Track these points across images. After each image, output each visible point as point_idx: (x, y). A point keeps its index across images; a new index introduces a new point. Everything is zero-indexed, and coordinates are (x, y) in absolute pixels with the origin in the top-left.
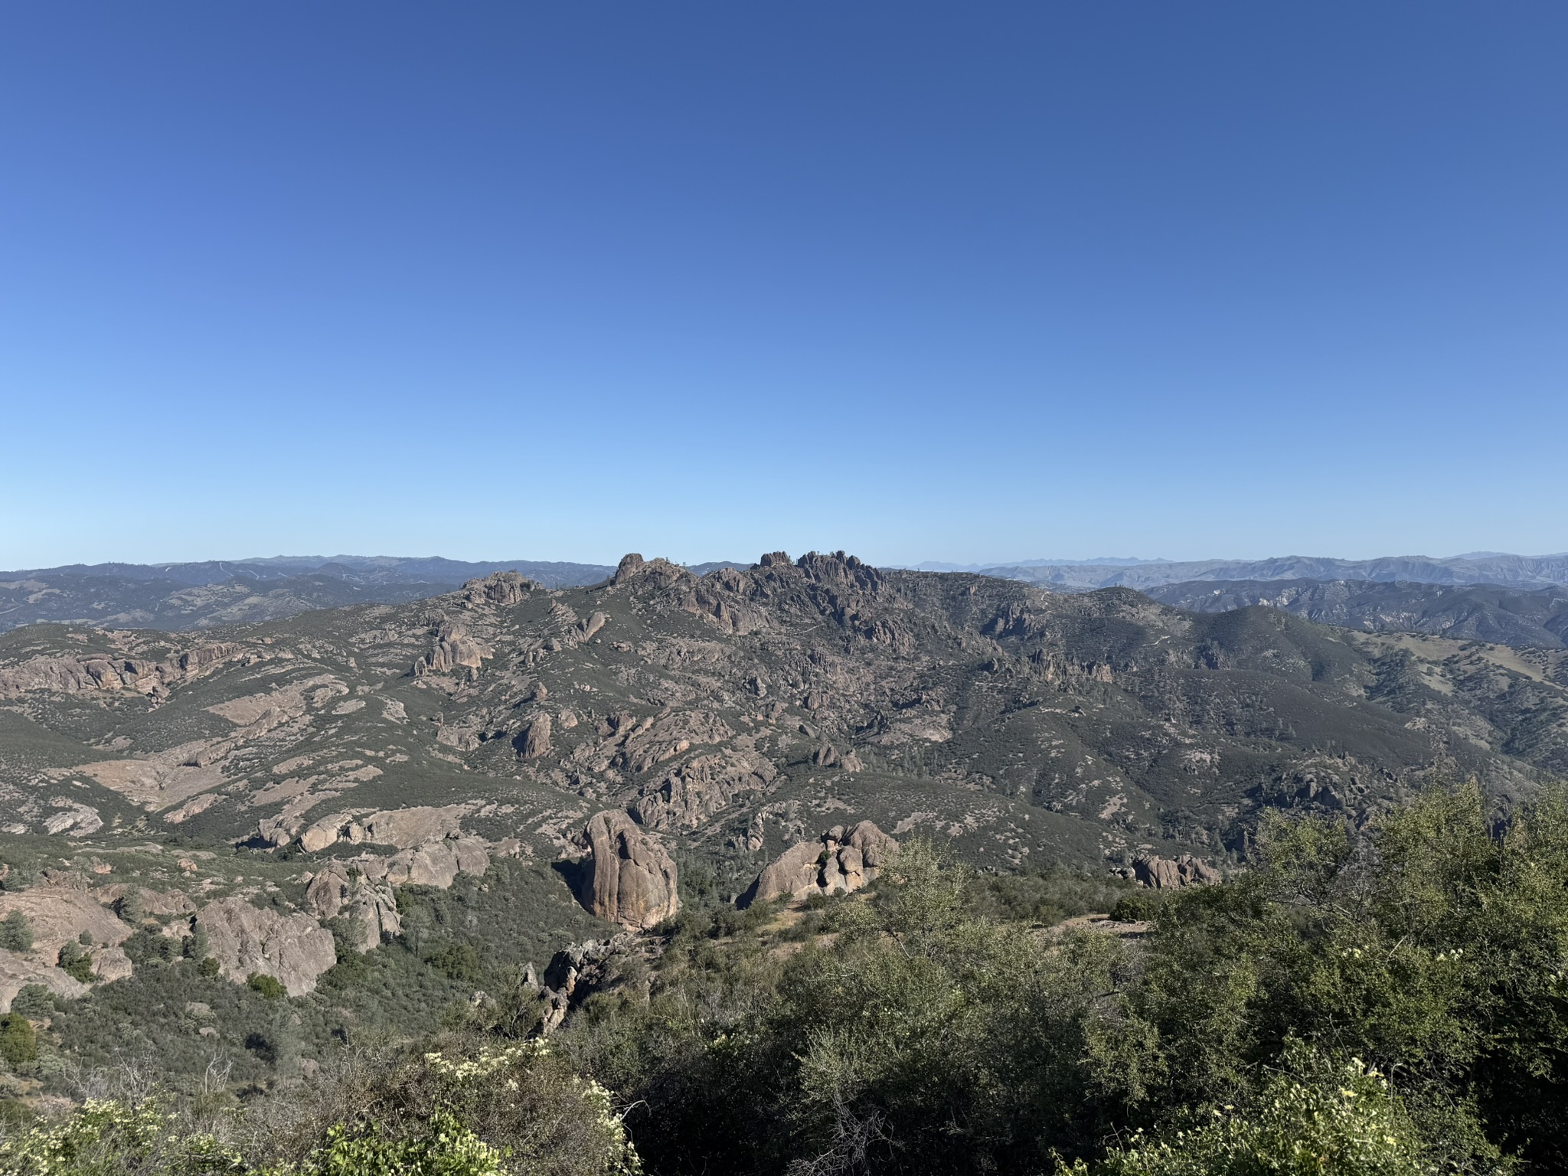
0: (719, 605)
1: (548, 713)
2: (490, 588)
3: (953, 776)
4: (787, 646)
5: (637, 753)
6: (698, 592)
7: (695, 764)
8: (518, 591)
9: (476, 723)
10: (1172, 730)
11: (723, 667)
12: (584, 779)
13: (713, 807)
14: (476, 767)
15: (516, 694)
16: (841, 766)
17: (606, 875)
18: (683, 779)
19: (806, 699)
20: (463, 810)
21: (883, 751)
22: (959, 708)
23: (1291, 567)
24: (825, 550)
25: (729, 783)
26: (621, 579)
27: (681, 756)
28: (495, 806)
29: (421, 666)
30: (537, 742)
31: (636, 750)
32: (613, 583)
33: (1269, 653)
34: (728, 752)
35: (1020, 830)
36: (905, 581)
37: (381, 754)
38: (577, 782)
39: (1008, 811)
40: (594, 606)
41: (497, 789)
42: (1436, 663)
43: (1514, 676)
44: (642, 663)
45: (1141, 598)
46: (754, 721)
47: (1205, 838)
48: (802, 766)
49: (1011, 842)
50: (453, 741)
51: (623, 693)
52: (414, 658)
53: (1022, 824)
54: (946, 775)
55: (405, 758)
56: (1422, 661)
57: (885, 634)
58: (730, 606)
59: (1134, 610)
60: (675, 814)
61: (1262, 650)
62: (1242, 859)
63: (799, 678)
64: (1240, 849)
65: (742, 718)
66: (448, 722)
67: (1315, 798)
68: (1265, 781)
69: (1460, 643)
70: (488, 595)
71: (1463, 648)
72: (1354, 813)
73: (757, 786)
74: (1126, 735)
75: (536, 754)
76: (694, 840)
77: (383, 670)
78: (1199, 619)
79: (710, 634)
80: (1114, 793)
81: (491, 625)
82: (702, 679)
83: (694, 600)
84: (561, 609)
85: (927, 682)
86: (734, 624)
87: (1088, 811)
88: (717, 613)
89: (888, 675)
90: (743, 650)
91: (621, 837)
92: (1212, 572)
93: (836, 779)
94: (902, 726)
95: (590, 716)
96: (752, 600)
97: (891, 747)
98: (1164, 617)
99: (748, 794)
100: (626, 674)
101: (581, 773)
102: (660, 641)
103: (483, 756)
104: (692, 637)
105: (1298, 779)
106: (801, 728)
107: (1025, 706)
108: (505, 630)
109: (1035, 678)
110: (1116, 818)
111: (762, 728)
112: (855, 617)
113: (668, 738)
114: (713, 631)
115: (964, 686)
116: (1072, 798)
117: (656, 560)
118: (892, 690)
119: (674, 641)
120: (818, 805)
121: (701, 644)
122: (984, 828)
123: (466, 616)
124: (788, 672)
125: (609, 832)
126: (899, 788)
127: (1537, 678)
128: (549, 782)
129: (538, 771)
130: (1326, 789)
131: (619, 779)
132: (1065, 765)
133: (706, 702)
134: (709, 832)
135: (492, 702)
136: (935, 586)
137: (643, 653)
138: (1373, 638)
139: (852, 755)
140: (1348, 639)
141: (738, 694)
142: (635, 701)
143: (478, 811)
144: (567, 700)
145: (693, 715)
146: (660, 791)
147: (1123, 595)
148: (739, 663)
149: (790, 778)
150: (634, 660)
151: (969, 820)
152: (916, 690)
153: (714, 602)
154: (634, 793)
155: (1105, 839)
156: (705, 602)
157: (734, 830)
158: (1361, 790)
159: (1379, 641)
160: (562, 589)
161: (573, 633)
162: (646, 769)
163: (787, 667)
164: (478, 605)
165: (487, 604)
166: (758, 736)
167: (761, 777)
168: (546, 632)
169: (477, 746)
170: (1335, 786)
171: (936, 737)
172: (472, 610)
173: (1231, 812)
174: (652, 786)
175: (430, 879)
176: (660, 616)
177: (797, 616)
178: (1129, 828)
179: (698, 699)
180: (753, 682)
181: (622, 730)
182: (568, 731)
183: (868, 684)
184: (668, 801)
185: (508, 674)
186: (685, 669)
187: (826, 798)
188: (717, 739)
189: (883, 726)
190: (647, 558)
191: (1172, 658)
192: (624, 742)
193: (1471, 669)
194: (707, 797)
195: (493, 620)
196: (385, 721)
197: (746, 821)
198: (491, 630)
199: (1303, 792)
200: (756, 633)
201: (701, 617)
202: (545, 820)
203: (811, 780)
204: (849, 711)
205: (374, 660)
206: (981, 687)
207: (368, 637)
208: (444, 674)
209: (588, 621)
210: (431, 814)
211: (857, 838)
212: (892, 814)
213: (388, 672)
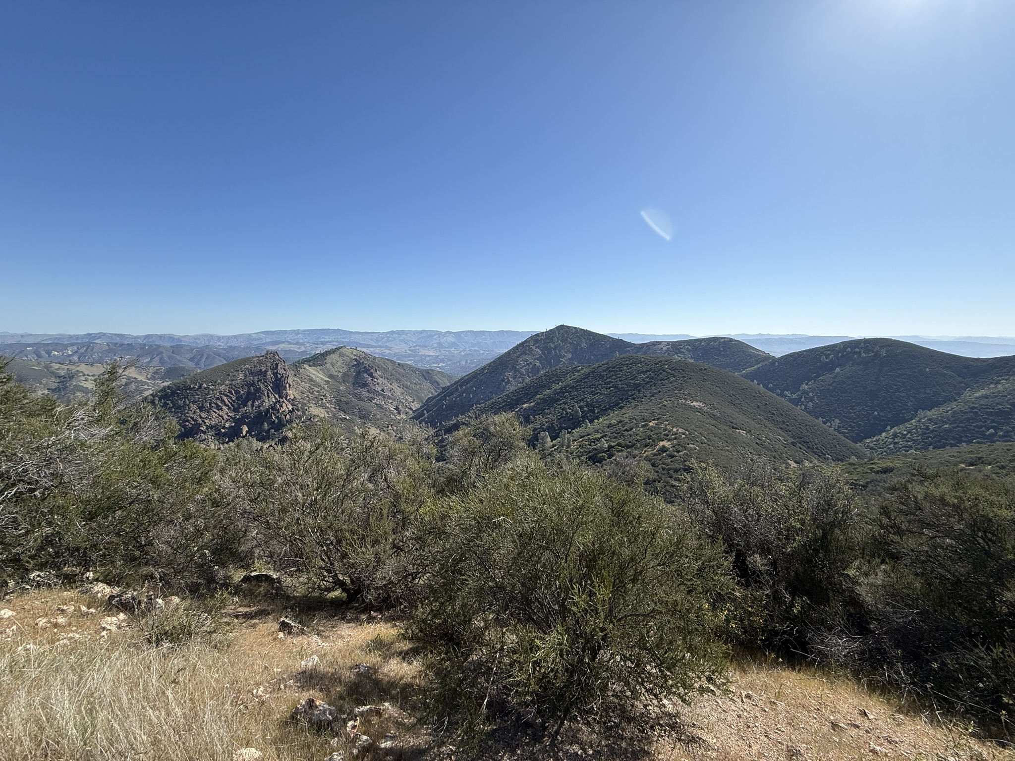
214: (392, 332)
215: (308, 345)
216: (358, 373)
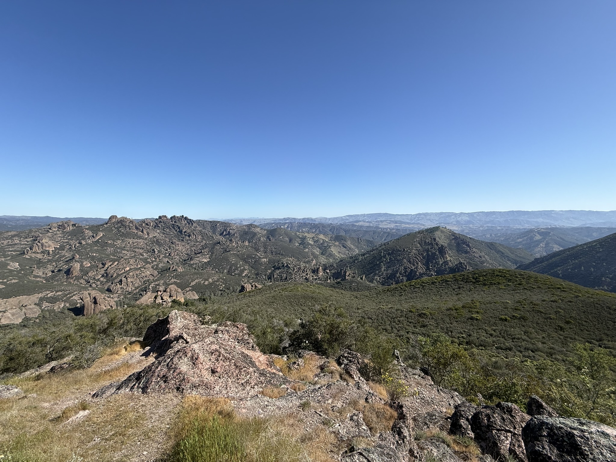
0: (143, 229)
1: (79, 263)
2: (60, 225)
3: (209, 269)
4: (164, 240)
5: (111, 272)
6: (136, 226)
7: (131, 274)
8: (71, 227)
9: (50, 267)
10: (259, 255)
11: (144, 246)
12: (91, 281)
13: (136, 285)
14: (49, 281)
15: (67, 258)
16: (177, 270)
17: (89, 310)
18: (127, 278)
19: (170, 254)
20: (40, 295)
21: (191, 265)
22: (212, 253)
23: (288, 220)
24: (178, 215)
25: (142, 278)
26: (110, 222)
27: (126, 272)
28: (54, 293)
29: (28, 251)
30: (74, 272)
31: (111, 271)
32: (107, 224)
33: (281, 237)
34: (143, 269)
35: (223, 281)
36: (201, 223)
37: (5, 280)
38: (89, 282)
39: (220, 277)
40: (99, 231)
41: (55, 288)
42: (311, 238)
43: (323, 240)
44: (116, 246)
45: (256, 226)
46: (151, 260)
47: (264, 278)
48: (165, 271)
49: (220, 284)
50: (41, 274)
51: (108, 255)
52: (25, 248)
53: (223, 279)
54: (207, 270)
55: (17, 281)
56: (308, 238)
57: (193, 236)
58: (147, 230)
59: (255, 229)
60: (123, 288)
62: (271, 281)
63: (168, 248)
64: (271, 279)
65: (148, 260)
66: (38, 268)
67: (285, 267)
68: (276, 264)
69: (315, 234)
70: (59, 228)
71: (315, 235)
72: (292, 269)
73: (151, 278)
74: (249, 257)
75: (74, 275)
76: (130, 295)
77: (11, 253)
78: (268, 231)
79: (140, 237)
80: (246, 270)
81: (60, 237)
82: (137, 250)
83: (134, 228)
84: (87, 231)
85: (203, 248)
86: (148, 235)
87: (240, 275)
88: (142, 232)
89: (193, 246)
90: (151, 241)
91: (95, 298)
92: (273, 220)
93: (175, 274)
94: (197, 259)
95: (95, 263)
96: (155, 228)
97: (194, 264)
98: (261, 230)
99: (148, 281)
100: (110, 250)
101: (91, 279)
102: (123, 240)
103: (52, 278)
104: (134, 238)
105: (282, 263)
106: (168, 261)
107: (228, 252)
108: (65, 238)
109: (230, 245)
110: (246, 275)
111: (154, 262)
112: (185, 232)
113: (122, 267)
114: (141, 237)
115: (213, 248)
116: (237, 272)
117: (122, 217)
118: (194, 250)
119: (127, 240)
120: (169, 281)
121: (136, 240)
122: (214, 281)
123: (49, 234)
124: (165, 247)
125: (90, 297)
126: (192, 274)
127: (327, 240)
128: (79, 283)
129: (74, 280)
130: (287, 265)
131: (105, 280)
132: (235, 265)
133: (137, 256)
134: (135, 292)
135: (57, 261)
136: (209, 224)
137: (116, 243)
138: (300, 233)
139: (180, 267)
140: (296, 234)
141: (149, 253)
142: (113, 257)
143: (47, 295)
144: (86, 259)
145: (131, 260)
146: (118, 282)
147: (252, 226)
148: (149, 245)
149: (162, 275)
150: (113, 246)
151: (210, 280)
152: (201, 250)
153: (141, 229)
154: (110, 284)
155: (242, 280)
156: (138, 229)
157: (142, 290)
158: (294, 264)
159: (301, 234)
160: (88, 226)
161: (90, 238)
162: (114, 276)
163: (164, 246)
164: (54, 231)
165: (58, 230)
166: (153, 264)
167: (153, 275)
168: (80, 238)
169: (50, 274)
170: (289, 264)
171: (206, 261)
172: (52, 232)
173: (269, 271)
174: (116, 281)
175: (10, 321)
176: (123, 233)
177: (169, 232)
178: (249, 277)
179: (135, 255)
180: (153, 250)
181: (106, 266)
182: (86, 268)
183: (188, 249)
184: (121, 285)
185: (64, 252)
186: (131, 247)
187: (171, 279)
188: (139, 266)
189: (191, 259)
190: (118, 217)
191: (262, 239)
192: (107, 269)
193: (316, 239)
194: (135, 282)
195: (60, 235)
196: (9, 269)
197: (146, 288)
198: (60, 239)
199: (283, 266)
200: (155, 237)
201: (137, 233)
202: (74, 295)
203: (167, 275)
204: (182, 256)
205: (7, 249)
206: (217, 248)
207: (5, 242)
208: (38, 253)
209: (96, 235)
210: (26, 298)
211: (168, 290)
212: (190, 281)
213: (14, 253)
214: (420, 214)
215: (373, 223)
216: (458, 245)
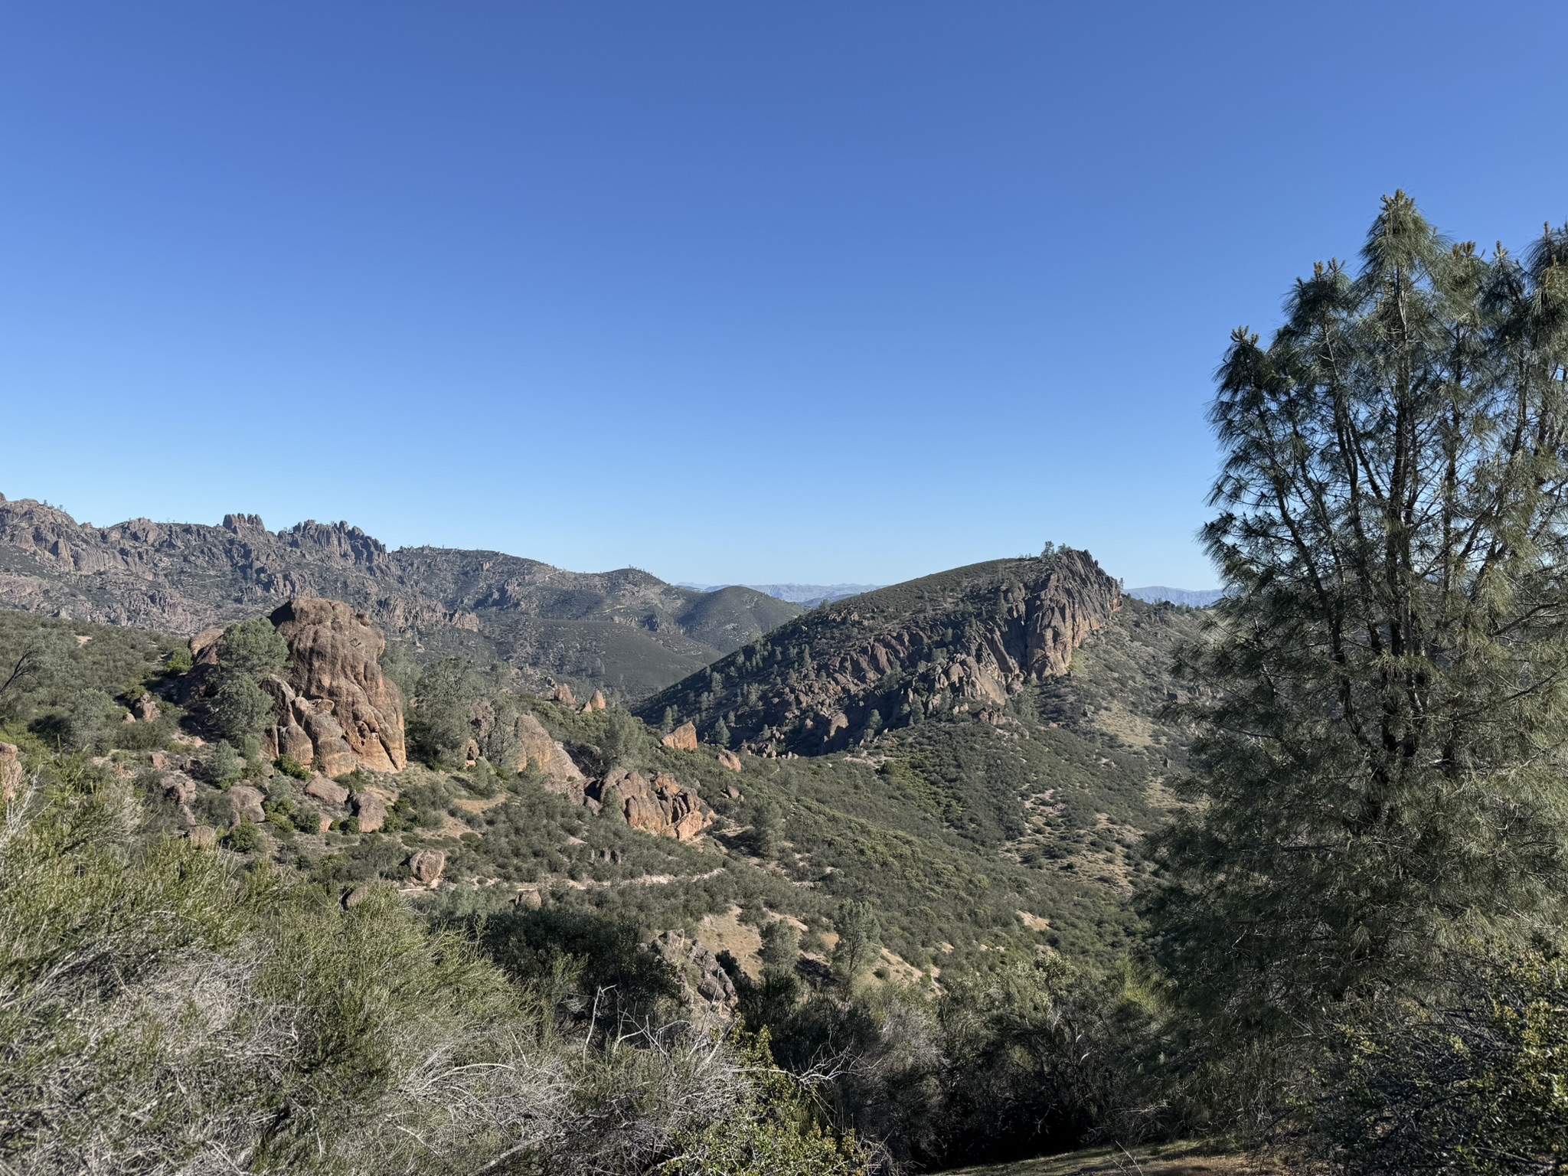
0: (59, 543)
4: (130, 586)
6: (40, 531)
11: (32, 601)
33: (729, 627)
45: (647, 579)
57: (285, 586)
59: (636, 589)
61: (725, 623)
63: (128, 615)
79: (36, 570)
83: (26, 535)
86: (76, 563)
88: (54, 550)
90: (70, 586)
98: (663, 597)
112: (261, 570)
114: (42, 567)
124: (117, 610)
147: (631, 576)
156: (41, 539)
201: (35, 553)
